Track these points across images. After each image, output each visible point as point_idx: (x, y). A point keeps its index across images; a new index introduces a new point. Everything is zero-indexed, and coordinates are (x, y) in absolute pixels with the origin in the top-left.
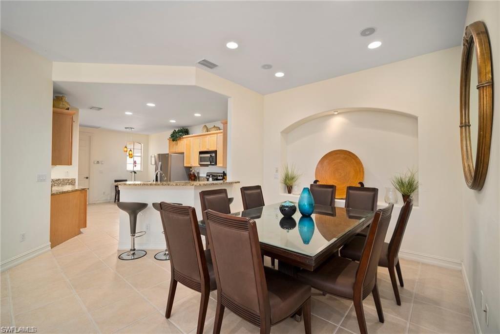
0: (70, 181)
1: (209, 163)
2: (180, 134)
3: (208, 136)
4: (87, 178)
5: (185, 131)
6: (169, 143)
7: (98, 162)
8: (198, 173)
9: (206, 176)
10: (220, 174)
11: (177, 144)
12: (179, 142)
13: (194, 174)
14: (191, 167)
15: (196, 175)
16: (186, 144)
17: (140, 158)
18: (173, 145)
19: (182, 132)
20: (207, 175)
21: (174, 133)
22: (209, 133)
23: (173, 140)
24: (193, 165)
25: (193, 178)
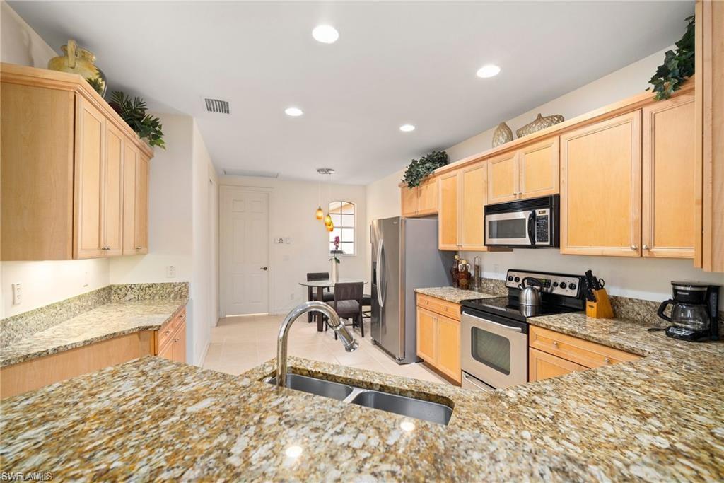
0: (177, 289)
1: (527, 241)
2: (428, 165)
3: (518, 152)
4: (265, 269)
5: (439, 158)
6: (403, 193)
7: (281, 241)
8: (478, 268)
9: (503, 277)
10: (568, 281)
11: (419, 194)
12: (423, 187)
13: (466, 270)
14: (455, 253)
15: (472, 273)
16: (443, 190)
17: (352, 230)
18: (411, 197)
19: (434, 161)
20: (510, 279)
21: (411, 166)
22: (517, 141)
23: (411, 185)
24: (465, 246)
25: (463, 281)
